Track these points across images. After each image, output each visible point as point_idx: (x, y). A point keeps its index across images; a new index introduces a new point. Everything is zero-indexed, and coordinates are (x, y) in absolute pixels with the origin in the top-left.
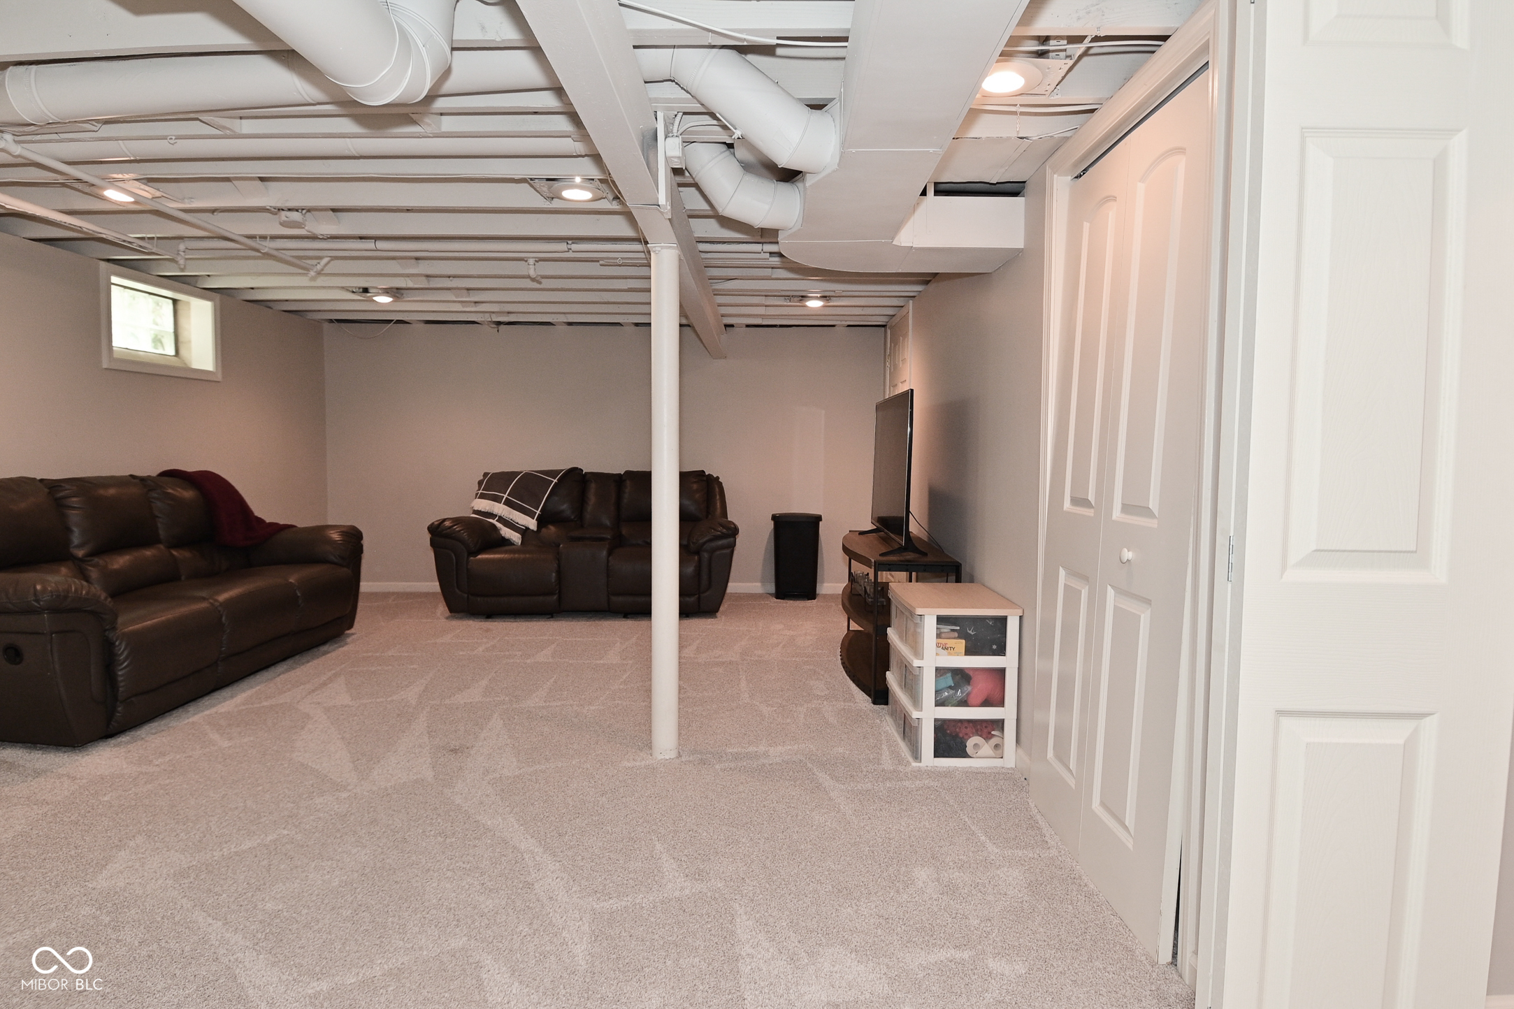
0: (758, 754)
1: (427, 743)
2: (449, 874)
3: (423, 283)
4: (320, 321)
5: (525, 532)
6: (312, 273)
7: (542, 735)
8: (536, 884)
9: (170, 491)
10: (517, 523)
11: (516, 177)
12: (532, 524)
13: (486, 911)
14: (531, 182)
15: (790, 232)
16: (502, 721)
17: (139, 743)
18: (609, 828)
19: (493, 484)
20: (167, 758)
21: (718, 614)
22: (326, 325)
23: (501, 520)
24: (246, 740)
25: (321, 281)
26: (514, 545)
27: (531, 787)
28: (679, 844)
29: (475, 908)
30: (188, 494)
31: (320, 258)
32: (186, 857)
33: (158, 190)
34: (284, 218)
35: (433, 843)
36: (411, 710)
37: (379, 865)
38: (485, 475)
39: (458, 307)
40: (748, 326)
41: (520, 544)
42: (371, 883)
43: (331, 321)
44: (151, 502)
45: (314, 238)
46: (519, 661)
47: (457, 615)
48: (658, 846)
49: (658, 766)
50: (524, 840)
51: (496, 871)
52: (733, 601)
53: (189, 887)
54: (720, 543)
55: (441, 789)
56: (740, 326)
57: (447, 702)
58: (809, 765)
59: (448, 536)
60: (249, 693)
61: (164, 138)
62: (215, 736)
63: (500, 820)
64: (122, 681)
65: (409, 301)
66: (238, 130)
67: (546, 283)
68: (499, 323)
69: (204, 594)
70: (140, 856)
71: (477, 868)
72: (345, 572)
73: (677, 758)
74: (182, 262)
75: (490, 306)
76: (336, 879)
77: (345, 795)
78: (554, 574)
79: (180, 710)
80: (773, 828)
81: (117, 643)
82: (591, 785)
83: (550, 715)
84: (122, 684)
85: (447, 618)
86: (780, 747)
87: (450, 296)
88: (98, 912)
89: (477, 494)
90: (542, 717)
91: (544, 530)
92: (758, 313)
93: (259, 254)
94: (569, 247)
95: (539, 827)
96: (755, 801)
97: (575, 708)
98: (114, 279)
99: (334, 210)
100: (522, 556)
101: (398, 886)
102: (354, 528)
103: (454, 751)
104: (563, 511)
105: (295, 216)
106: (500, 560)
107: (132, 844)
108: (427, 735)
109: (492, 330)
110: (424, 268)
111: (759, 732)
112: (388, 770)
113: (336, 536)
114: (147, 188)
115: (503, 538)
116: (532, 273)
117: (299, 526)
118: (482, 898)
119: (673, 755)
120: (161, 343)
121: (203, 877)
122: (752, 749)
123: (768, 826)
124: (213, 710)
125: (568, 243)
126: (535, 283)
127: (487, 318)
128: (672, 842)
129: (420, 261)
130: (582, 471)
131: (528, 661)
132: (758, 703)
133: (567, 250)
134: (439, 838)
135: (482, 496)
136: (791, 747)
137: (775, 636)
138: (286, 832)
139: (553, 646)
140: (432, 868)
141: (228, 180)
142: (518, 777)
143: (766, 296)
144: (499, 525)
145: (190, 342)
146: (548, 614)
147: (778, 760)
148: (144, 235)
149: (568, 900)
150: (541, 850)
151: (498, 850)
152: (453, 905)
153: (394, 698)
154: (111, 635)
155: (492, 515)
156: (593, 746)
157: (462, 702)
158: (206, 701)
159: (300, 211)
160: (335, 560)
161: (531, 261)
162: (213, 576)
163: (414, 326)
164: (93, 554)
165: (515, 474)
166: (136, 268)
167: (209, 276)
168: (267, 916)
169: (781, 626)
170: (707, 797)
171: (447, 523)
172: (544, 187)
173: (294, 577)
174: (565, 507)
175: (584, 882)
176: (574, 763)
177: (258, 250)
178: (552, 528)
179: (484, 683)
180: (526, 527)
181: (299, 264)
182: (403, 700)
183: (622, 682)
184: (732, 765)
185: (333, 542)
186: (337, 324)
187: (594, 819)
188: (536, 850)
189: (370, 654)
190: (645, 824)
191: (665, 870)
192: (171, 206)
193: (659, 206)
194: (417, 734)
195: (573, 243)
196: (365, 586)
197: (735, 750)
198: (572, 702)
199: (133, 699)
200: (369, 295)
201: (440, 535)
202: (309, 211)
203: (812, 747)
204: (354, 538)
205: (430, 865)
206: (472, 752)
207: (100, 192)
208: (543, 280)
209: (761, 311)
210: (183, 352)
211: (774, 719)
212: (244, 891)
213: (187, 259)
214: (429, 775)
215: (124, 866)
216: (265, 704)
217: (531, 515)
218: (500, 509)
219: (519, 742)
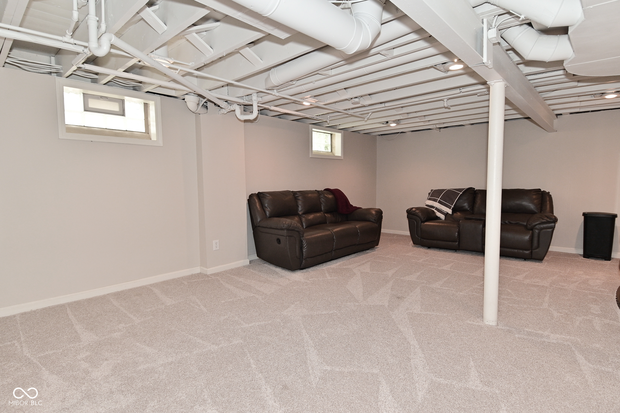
0: (543, 335)
1: (390, 292)
2: (381, 344)
3: (406, 116)
4: (375, 136)
5: (446, 214)
6: (366, 119)
7: (435, 300)
8: (412, 360)
9: (326, 195)
10: (443, 211)
11: (428, 66)
12: (450, 211)
13: (389, 363)
14: (435, 67)
15: (569, 60)
16: (420, 291)
17: (308, 273)
18: (451, 348)
19: (434, 194)
20: (313, 279)
21: (543, 261)
22: (378, 137)
23: (437, 209)
24: (335, 278)
25: (369, 122)
26: (441, 219)
27: (423, 320)
28: (483, 366)
29: (386, 360)
30: (330, 196)
31: (368, 113)
32: (307, 311)
33: (317, 99)
34: (353, 101)
35: (379, 330)
36: (388, 279)
37: (359, 332)
38: (432, 190)
39: (422, 124)
40: (571, 113)
41: (444, 219)
42: (355, 338)
43: (379, 135)
44: (321, 199)
45: (364, 106)
46: (435, 267)
47: (417, 246)
48: (472, 363)
49: (485, 327)
50: (413, 340)
51: (398, 349)
52: (555, 256)
53: (305, 321)
54: (545, 225)
55: (389, 311)
56: (566, 114)
57: (402, 278)
58: (573, 349)
59: (414, 214)
60: (342, 262)
61: (311, 82)
62: (327, 275)
63: (406, 329)
64: (304, 253)
65: (403, 124)
66: (330, 74)
67: (453, 109)
68: (440, 128)
69: (330, 228)
70: (297, 308)
71: (392, 345)
72: (376, 225)
73: (496, 326)
74: (328, 122)
75: (435, 121)
76: (345, 333)
77: (357, 304)
78: (457, 233)
79: (321, 264)
80: (538, 374)
81: (303, 241)
82: (449, 326)
83: (441, 293)
84: (304, 254)
85: (413, 246)
86: (558, 335)
87: (417, 120)
88: (281, 322)
89: (428, 198)
90: (437, 292)
91: (455, 214)
92: (577, 106)
93: (348, 116)
94: (461, 91)
95: (421, 337)
96: (532, 358)
97: (453, 292)
98: (313, 130)
99: (369, 95)
100: (443, 224)
101: (363, 342)
102: (380, 210)
103: (398, 298)
104: (464, 206)
105: (357, 100)
106: (433, 225)
107: (296, 303)
108: (391, 289)
109: (437, 131)
110: (405, 110)
111: (547, 324)
112: (373, 299)
113: (374, 212)
114: (314, 99)
115: (437, 216)
116: (446, 105)
117: (363, 208)
118: (390, 358)
119: (494, 324)
120: (327, 148)
121: (309, 319)
122: (540, 332)
123: (536, 372)
124: (330, 266)
125: (460, 89)
126: (447, 109)
127: (435, 127)
128: (479, 364)
129: (403, 108)
130: (475, 189)
131: (439, 268)
132: (552, 310)
133: (460, 92)
134: (382, 329)
135: (430, 199)
136: (565, 337)
137: (576, 277)
138: (336, 312)
139: (452, 264)
140: (376, 339)
141: (335, 91)
142: (419, 314)
143: (578, 96)
144: (435, 211)
145: (335, 147)
146: (454, 250)
147: (554, 341)
148: (318, 115)
149: (422, 371)
150: (418, 347)
151: (402, 341)
152: (378, 356)
153: (384, 273)
154: (302, 238)
155: (433, 207)
156: (456, 310)
157: (407, 280)
158: (329, 263)
159: (358, 98)
160: (373, 221)
161: (445, 100)
162: (336, 223)
163: (408, 133)
164: (303, 214)
165: (443, 190)
166: (318, 125)
167: (340, 125)
168: (321, 338)
169: (582, 272)
170: (505, 348)
171: (414, 209)
172: (441, 67)
173: (358, 225)
174: (466, 205)
175: (432, 367)
176: (444, 315)
177: (347, 114)
178: (459, 214)
179: (418, 274)
180: (447, 212)
181: (361, 117)
182: (387, 274)
183: (479, 285)
184: (525, 337)
185: (372, 214)
186: (381, 136)
187: (446, 341)
188: (416, 346)
189: (381, 256)
190: (468, 351)
191: (471, 375)
192: (321, 104)
193: (483, 63)
194: (387, 288)
195: (462, 89)
196: (383, 231)
197: (530, 330)
198: (452, 289)
199: (307, 259)
200: (388, 124)
201: (410, 213)
202: (361, 97)
203: (579, 339)
204: (379, 213)
205: (376, 338)
206: (405, 300)
207: (302, 103)
208: (451, 108)
209: (578, 104)
210: (333, 150)
211: (559, 320)
212: (318, 328)
213: (330, 120)
214: (386, 304)
215: (292, 309)
216: (344, 267)
217: (450, 207)
218: (436, 205)
219: (424, 300)
